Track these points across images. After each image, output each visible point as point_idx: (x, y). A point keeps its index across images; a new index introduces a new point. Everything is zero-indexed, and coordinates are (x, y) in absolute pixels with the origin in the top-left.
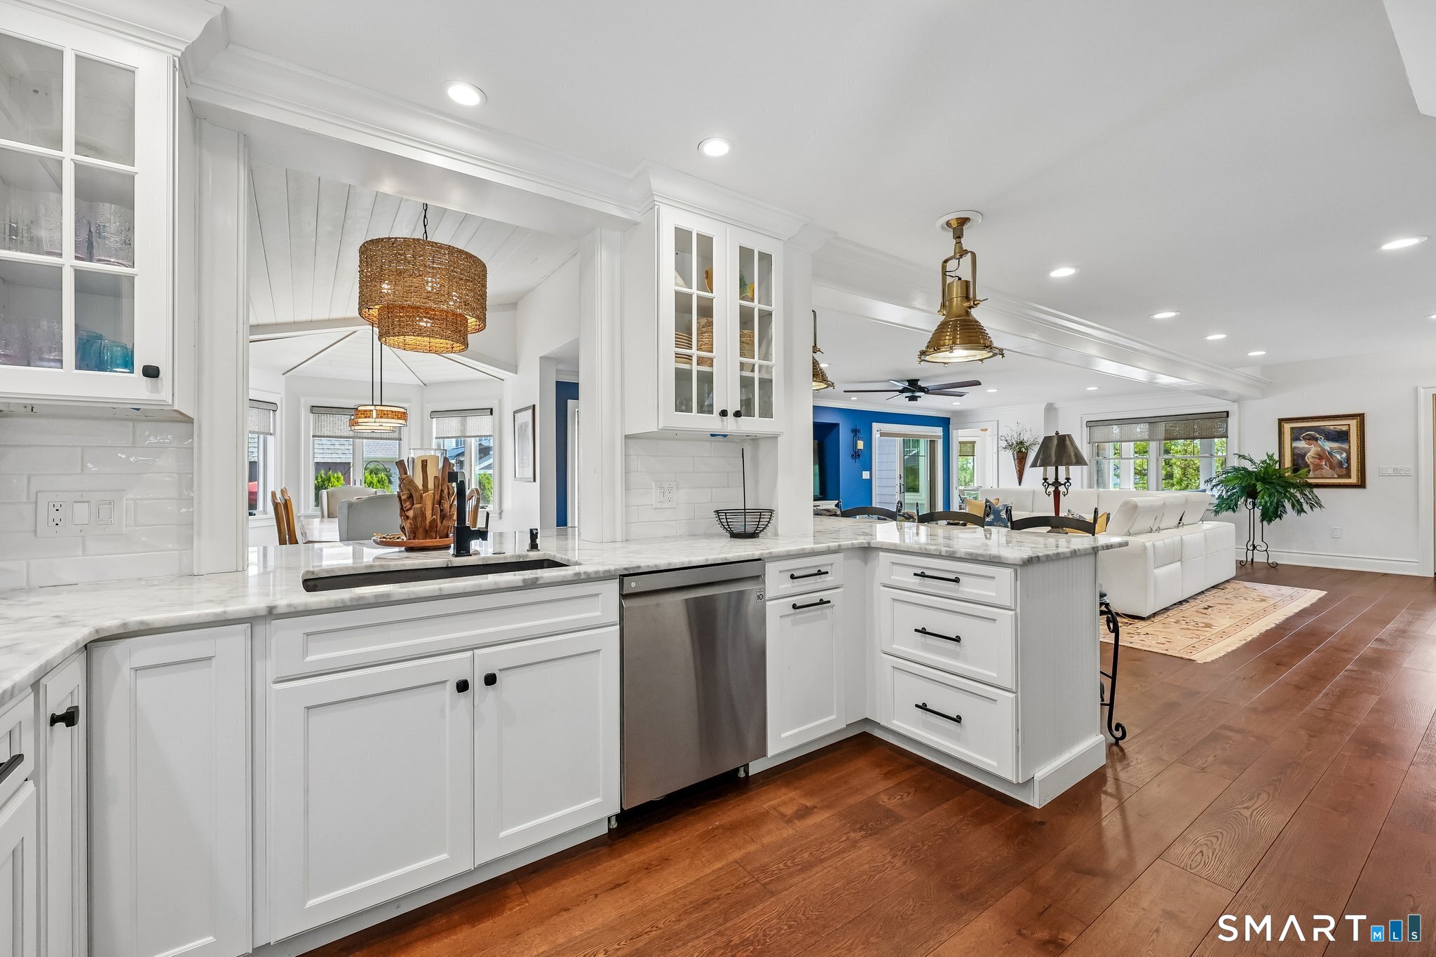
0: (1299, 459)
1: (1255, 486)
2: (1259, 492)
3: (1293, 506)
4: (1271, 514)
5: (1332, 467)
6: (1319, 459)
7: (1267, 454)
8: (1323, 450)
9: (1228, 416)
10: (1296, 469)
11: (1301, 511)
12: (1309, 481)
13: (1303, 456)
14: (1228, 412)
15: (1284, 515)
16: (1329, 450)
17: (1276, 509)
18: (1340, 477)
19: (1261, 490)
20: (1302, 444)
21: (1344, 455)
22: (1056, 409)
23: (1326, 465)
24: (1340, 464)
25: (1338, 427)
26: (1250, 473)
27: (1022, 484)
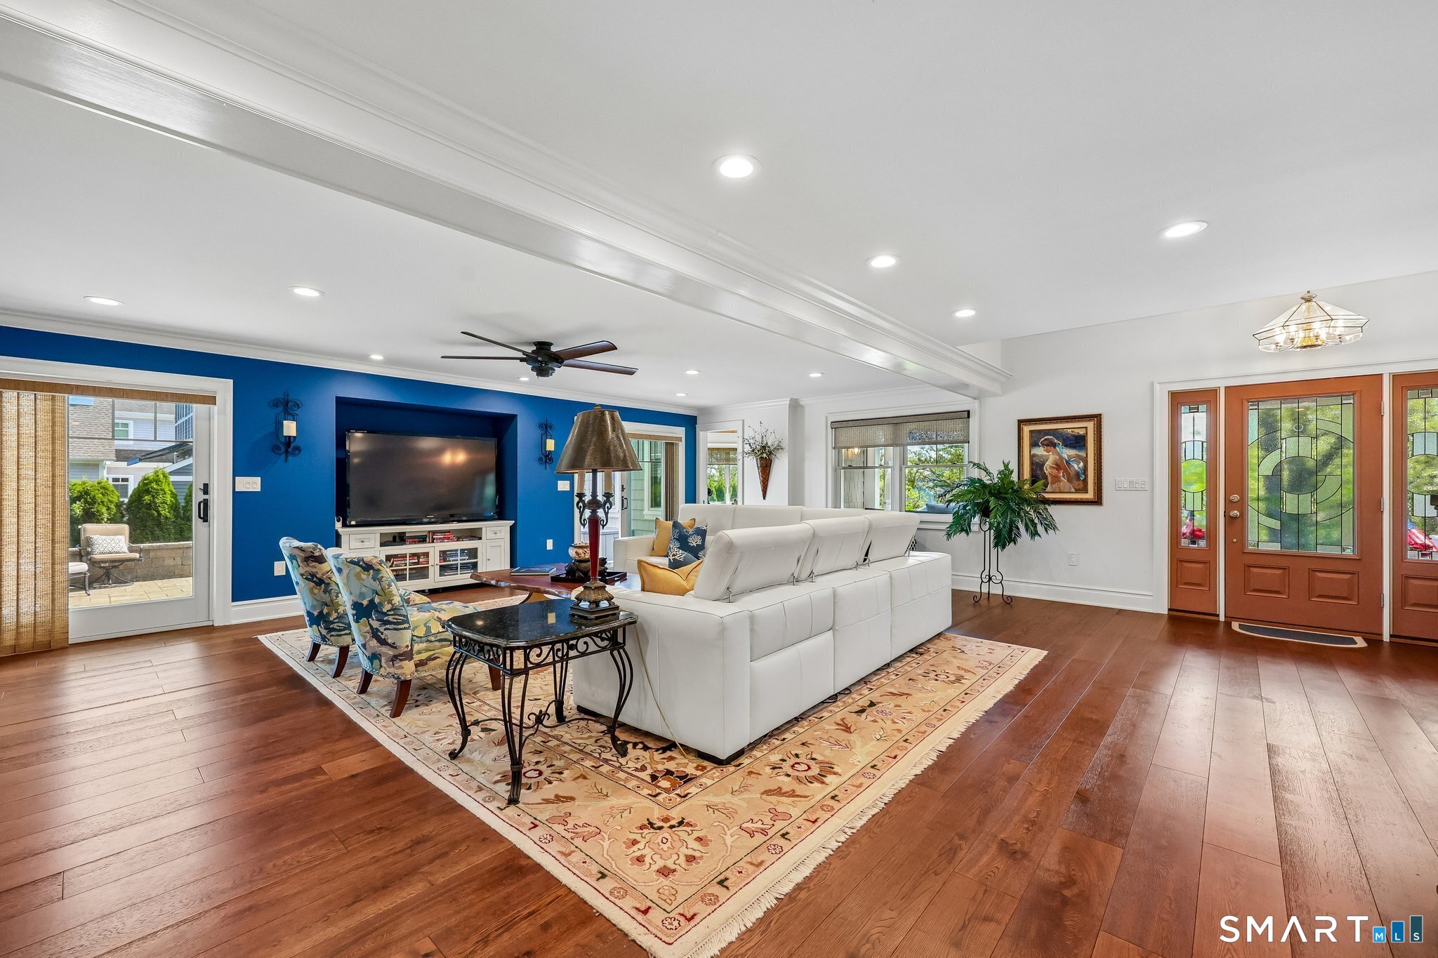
0: (1037, 466)
1: (988, 502)
2: (992, 510)
3: (1027, 529)
4: (1004, 538)
5: (1069, 480)
6: (1057, 469)
7: (1003, 463)
8: (1061, 458)
9: (969, 417)
10: (1034, 479)
11: (1034, 534)
12: (1047, 496)
13: (1041, 465)
14: (969, 412)
15: (1018, 539)
16: (1066, 458)
17: (1010, 531)
18: (1077, 491)
19: (995, 507)
20: (1040, 451)
21: (1082, 464)
22: (802, 407)
23: (1063, 476)
24: (1078, 475)
25: (1076, 431)
26: (984, 486)
27: (767, 498)
